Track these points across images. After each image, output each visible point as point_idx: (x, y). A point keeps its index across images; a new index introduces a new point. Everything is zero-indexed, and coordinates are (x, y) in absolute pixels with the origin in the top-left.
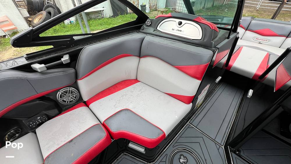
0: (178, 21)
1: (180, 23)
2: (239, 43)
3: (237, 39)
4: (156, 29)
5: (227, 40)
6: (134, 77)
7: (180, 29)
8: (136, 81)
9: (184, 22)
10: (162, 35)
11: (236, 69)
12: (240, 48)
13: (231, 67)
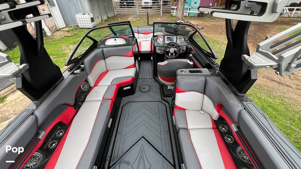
0: (114, 39)
1: (115, 40)
2: (138, 41)
3: (136, 39)
4: (105, 45)
5: (134, 41)
6: (105, 70)
7: (116, 42)
8: (107, 71)
9: (116, 39)
10: (108, 46)
11: (143, 51)
12: (140, 43)
13: (141, 52)
